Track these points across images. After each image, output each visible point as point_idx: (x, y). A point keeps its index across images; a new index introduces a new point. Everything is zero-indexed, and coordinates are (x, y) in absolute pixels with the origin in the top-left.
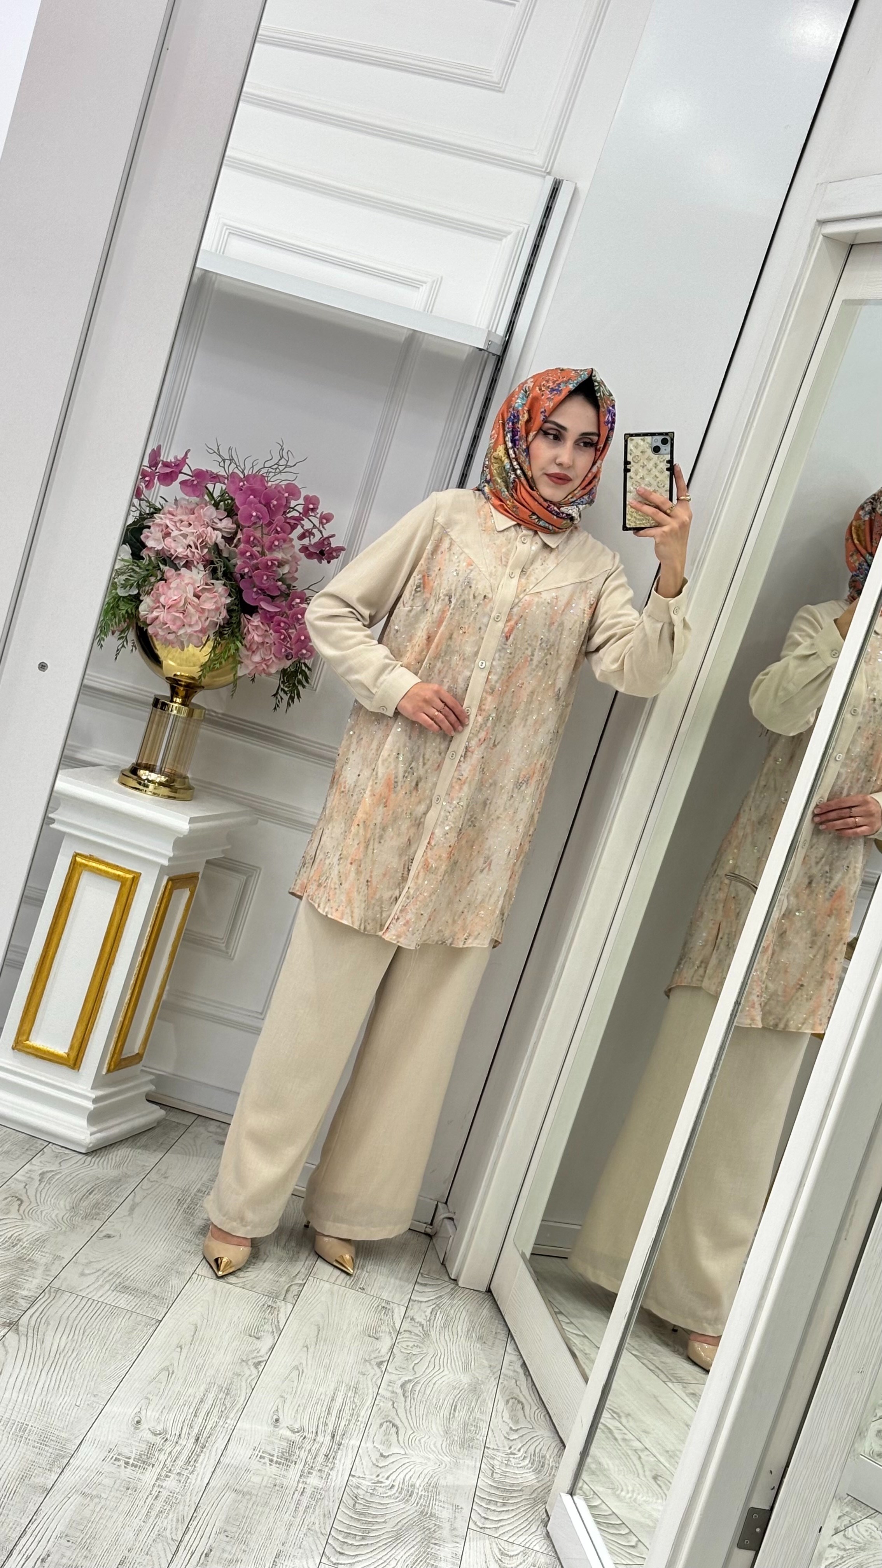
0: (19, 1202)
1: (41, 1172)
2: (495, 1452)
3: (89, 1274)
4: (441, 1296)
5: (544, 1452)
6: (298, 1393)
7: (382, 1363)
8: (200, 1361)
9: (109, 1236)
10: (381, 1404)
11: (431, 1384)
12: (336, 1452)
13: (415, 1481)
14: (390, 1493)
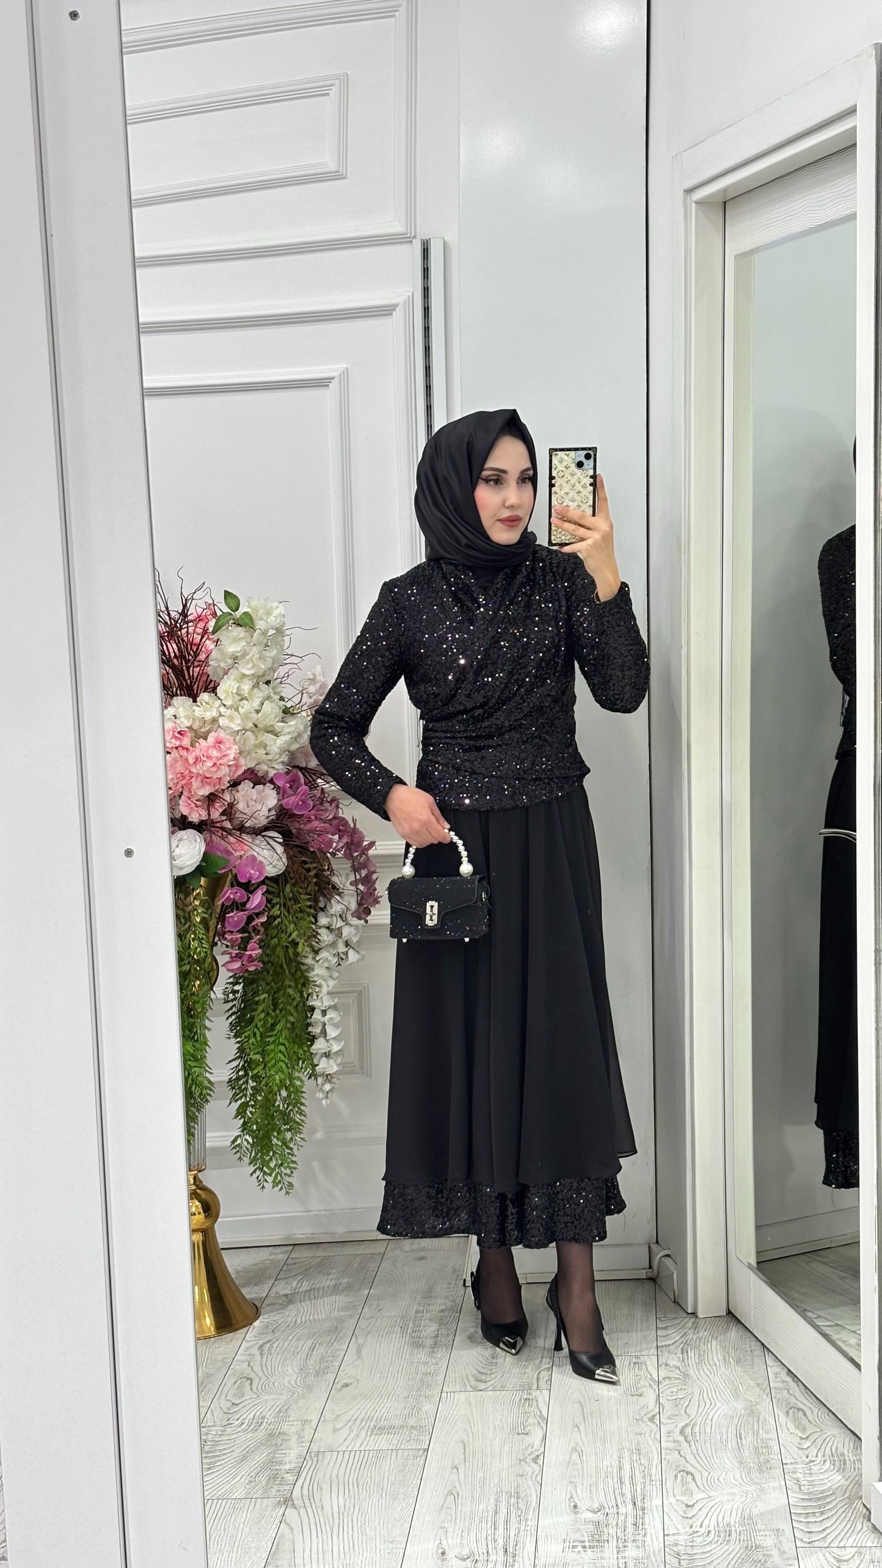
0: (249, 1382)
1: (258, 1346)
2: (795, 1466)
3: (341, 1428)
4: (685, 1334)
5: (840, 1449)
6: (586, 1473)
7: (654, 1416)
8: (480, 1475)
9: (346, 1385)
10: (668, 1457)
11: (708, 1421)
12: (643, 1518)
13: (728, 1520)
14: (709, 1539)
